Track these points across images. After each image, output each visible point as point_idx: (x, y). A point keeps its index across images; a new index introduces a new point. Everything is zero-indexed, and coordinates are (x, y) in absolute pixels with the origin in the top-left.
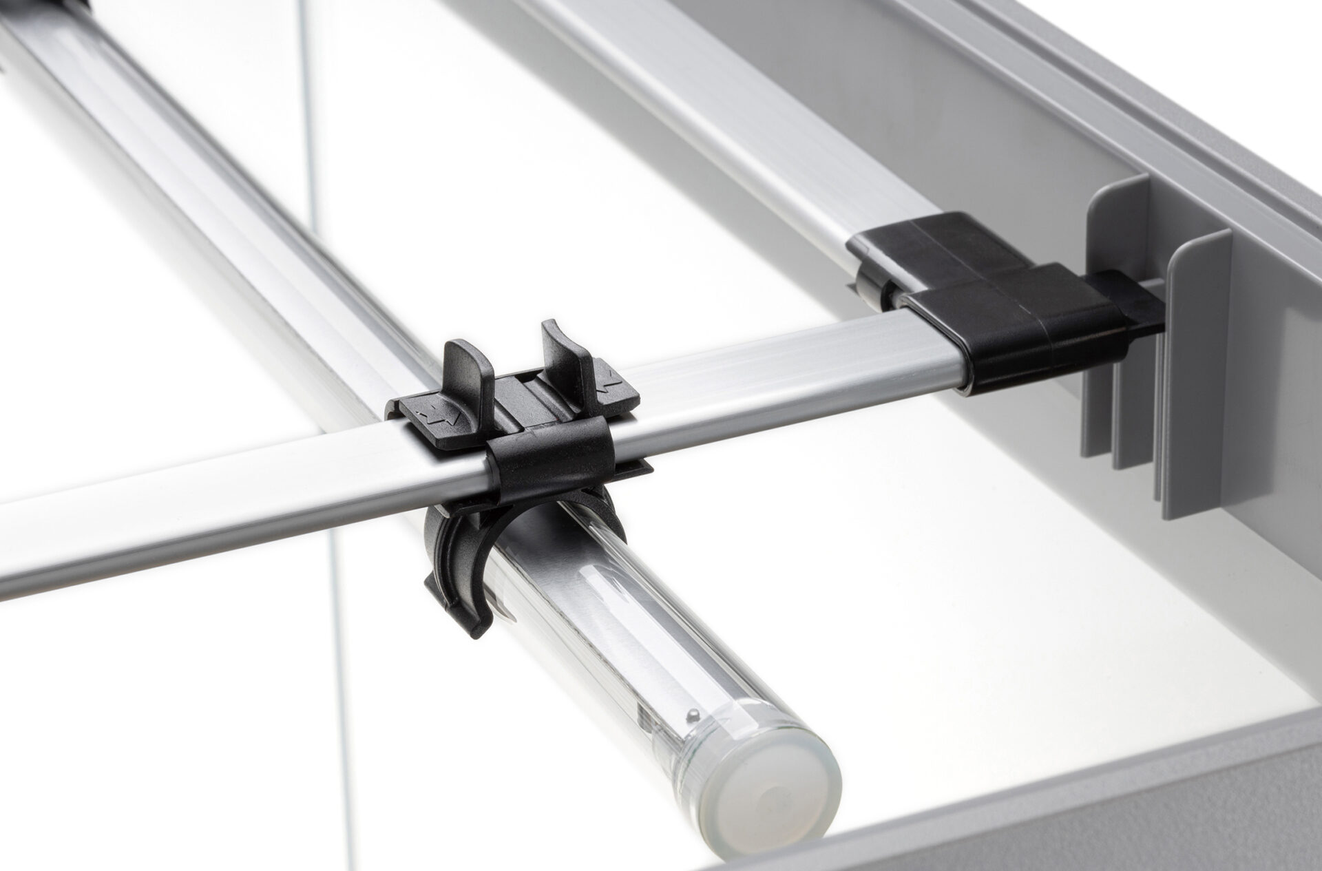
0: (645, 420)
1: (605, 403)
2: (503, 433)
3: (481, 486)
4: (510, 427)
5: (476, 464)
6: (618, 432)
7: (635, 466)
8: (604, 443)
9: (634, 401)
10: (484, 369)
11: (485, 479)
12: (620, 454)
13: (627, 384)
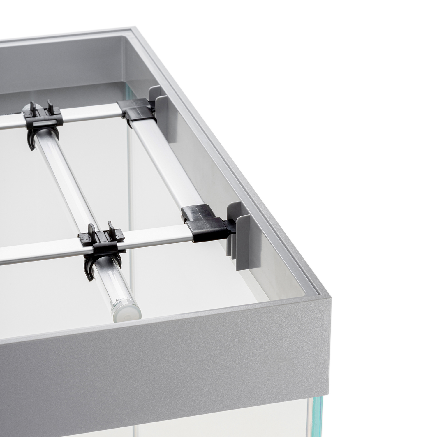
0: (126, 243)
1: (117, 238)
2: (97, 243)
3: (92, 252)
4: (98, 241)
5: (91, 248)
6: (119, 244)
7: (123, 251)
8: (116, 246)
9: (124, 238)
10: (93, 230)
11: (93, 251)
12: (119, 249)
13: (123, 235)
